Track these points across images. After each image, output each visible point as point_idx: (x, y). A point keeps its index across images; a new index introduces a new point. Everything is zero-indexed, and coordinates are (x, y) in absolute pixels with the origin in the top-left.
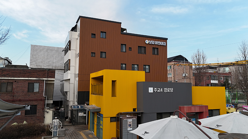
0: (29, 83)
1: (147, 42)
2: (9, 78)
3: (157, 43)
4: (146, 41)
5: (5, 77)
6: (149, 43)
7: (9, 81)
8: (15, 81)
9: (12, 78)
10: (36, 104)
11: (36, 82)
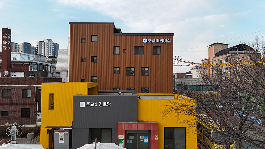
0: (23, 90)
1: (145, 41)
2: (8, 86)
3: (158, 40)
4: (144, 39)
5: (4, 85)
6: (148, 41)
7: (8, 88)
8: (13, 88)
9: (10, 86)
10: (29, 108)
11: (29, 89)
